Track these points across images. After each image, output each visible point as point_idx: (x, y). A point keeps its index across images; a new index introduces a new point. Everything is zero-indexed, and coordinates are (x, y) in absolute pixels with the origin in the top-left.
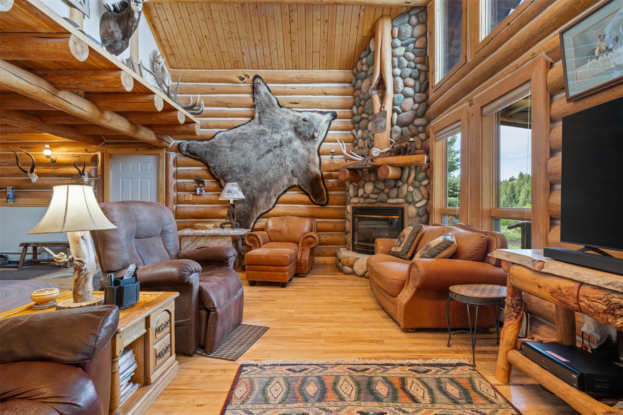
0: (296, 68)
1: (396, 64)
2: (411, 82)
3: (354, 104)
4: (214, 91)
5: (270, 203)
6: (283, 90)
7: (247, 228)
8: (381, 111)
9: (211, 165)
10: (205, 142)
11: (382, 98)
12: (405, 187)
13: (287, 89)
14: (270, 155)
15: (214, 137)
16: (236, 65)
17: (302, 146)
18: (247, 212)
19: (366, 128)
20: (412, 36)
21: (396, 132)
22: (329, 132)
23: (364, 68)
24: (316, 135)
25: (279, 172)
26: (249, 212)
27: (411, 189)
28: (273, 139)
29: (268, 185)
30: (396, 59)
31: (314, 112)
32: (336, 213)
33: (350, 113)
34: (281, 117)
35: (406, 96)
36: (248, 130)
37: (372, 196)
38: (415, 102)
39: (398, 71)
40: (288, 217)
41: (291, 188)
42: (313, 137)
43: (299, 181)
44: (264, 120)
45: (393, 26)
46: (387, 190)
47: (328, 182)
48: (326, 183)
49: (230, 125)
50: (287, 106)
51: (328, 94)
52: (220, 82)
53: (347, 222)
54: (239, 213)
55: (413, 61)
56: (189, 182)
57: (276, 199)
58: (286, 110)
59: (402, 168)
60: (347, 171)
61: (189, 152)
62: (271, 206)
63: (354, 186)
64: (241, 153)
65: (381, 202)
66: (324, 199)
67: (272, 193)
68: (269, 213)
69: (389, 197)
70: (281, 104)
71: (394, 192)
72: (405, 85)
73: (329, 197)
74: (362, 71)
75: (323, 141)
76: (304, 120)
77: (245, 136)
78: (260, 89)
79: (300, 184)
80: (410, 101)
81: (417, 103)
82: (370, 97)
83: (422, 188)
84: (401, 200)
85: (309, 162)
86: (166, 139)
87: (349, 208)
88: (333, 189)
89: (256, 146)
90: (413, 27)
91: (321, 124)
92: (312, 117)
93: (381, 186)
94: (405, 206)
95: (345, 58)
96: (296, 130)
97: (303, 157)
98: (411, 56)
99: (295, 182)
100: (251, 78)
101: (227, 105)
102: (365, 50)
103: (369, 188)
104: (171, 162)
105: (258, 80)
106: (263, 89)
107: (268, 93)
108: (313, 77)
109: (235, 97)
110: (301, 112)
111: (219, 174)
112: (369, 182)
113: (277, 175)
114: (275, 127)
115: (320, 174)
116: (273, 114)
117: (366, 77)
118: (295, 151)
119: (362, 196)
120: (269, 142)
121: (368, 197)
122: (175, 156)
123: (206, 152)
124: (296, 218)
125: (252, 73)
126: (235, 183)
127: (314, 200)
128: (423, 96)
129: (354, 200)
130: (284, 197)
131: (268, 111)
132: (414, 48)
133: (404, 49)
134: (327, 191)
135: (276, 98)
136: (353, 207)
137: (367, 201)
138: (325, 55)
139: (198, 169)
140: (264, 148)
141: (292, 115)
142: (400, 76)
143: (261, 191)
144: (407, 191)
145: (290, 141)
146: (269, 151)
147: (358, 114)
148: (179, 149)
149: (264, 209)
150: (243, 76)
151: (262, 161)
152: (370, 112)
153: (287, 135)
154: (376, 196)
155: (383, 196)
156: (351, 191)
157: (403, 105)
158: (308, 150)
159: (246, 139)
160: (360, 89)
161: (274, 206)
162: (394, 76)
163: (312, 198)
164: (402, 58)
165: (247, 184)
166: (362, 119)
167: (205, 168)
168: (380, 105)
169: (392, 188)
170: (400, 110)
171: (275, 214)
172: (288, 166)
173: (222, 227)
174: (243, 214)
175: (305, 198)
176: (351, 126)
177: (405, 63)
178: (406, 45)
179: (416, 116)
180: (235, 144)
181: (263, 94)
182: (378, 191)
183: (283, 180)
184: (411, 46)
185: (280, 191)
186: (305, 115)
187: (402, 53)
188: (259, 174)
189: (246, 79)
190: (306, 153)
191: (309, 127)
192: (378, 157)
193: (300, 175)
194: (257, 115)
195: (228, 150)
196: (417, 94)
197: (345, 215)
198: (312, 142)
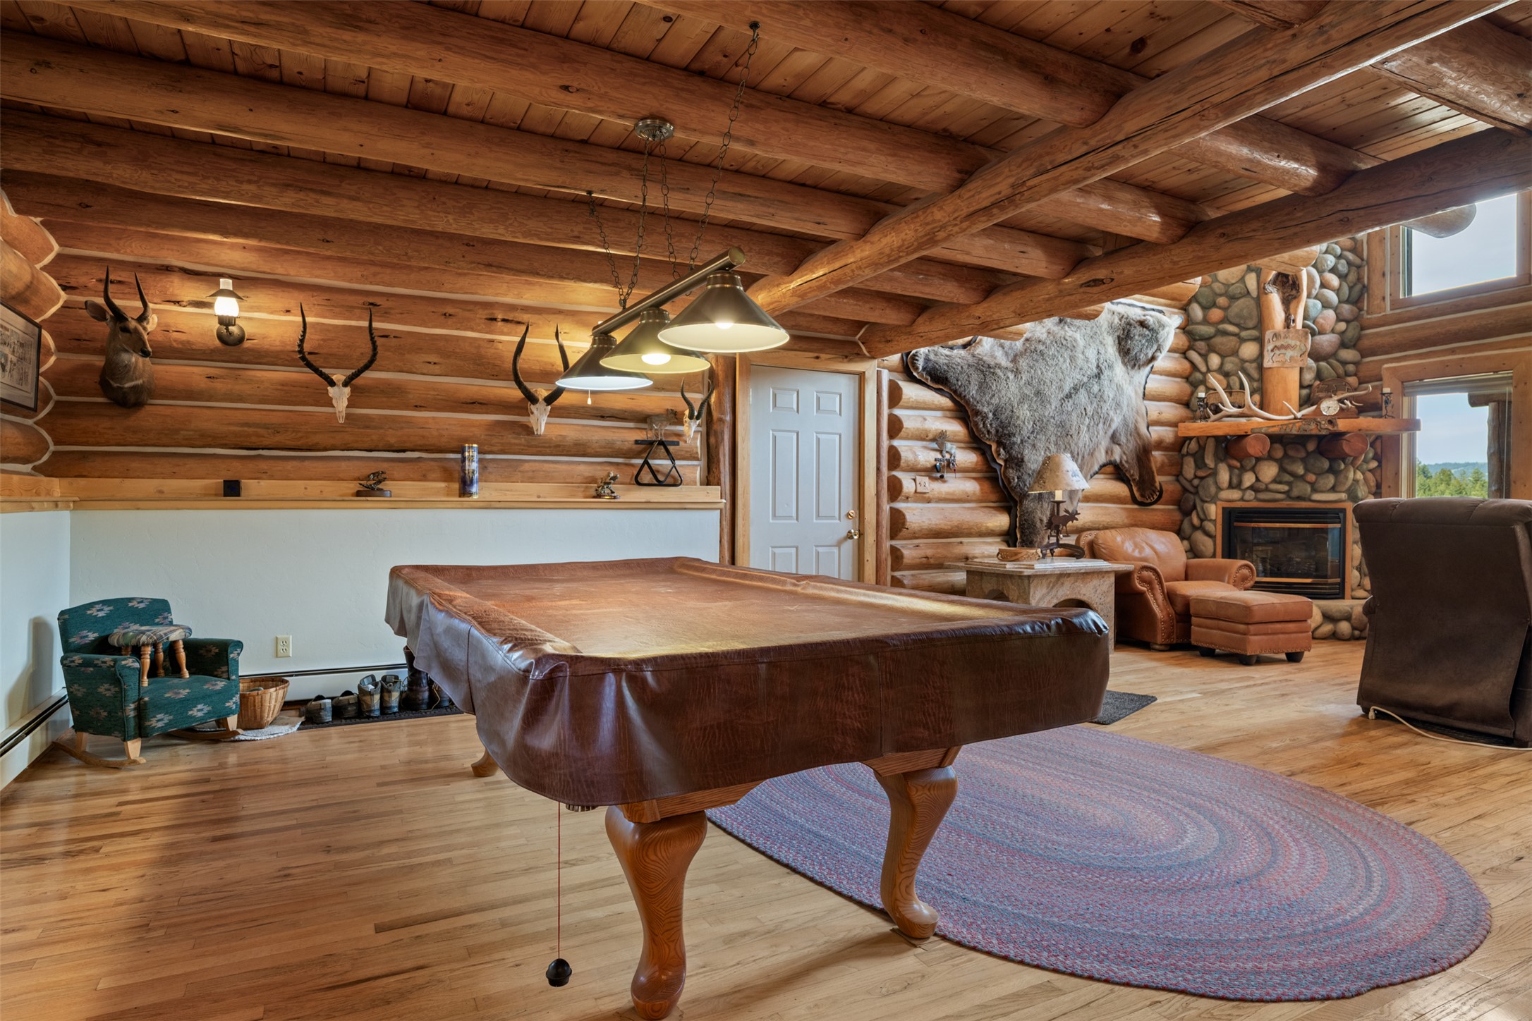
2: (1335, 281)
3: (1194, 300)
8: (1287, 326)
9: (979, 407)
12: (1351, 472)
14: (1083, 394)
17: (1126, 378)
19: (1235, 353)
21: (1309, 369)
24: (1159, 357)
25: (1098, 432)
27: (1359, 476)
28: (1087, 359)
32: (1168, 520)
35: (1326, 305)
37: (1276, 487)
38: (1339, 319)
41: (1105, 467)
42: (1150, 362)
43: (1120, 453)
46: (1311, 477)
61: (931, 374)
63: (1231, 468)
65: (1299, 498)
66: (1154, 491)
69: (1315, 490)
71: (1331, 480)
72: (1324, 285)
76: (1144, 325)
79: (1122, 462)
80: (1331, 314)
81: (1343, 321)
83: (1369, 475)
85: (1137, 413)
87: (1213, 510)
89: (1060, 371)
93: (1298, 468)
94: (1348, 505)
96: (1121, 343)
97: (1129, 402)
99: (1115, 455)
103: (1269, 471)
111: (994, 431)
112: (1267, 460)
113: (1095, 440)
118: (1119, 390)
119: (1251, 488)
120: (1081, 364)
121: (1267, 490)
122: (887, 380)
123: (969, 376)
127: (1137, 494)
128: (1354, 309)
136: (1223, 508)
137: (1261, 496)
139: (941, 417)
140: (1073, 377)
142: (1314, 266)
144: (1353, 479)
145: (1111, 366)
146: (1080, 385)
148: (904, 364)
151: (1069, 406)
153: (1106, 352)
154: (1286, 488)
155: (1303, 488)
156: (1224, 476)
157: (1320, 320)
158: (1136, 389)
159: (1040, 354)
163: (1134, 490)
166: (1220, 333)
167: (956, 412)
168: (1283, 315)
169: (1322, 474)
170: (1315, 329)
172: (1112, 419)
175: (1120, 489)
176: (1185, 343)
179: (1343, 345)
180: (1024, 363)
182: (1290, 478)
183: (1099, 450)
186: (1137, 315)
190: (1133, 395)
191: (1149, 340)
195: (1011, 377)
196: (1343, 305)
197: (1182, 523)
198: (1143, 369)
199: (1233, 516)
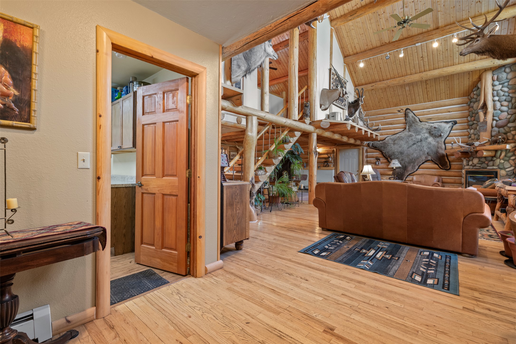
0: (430, 101)
1: (495, 94)
2: (505, 103)
3: (469, 115)
4: (384, 118)
6: (422, 113)
8: (484, 121)
9: (384, 152)
10: (381, 142)
11: (485, 114)
12: (498, 161)
13: (425, 113)
15: (385, 139)
16: (396, 105)
17: (434, 140)
18: (402, 172)
19: (476, 129)
20: (507, 78)
21: (494, 131)
23: (475, 97)
24: (442, 134)
25: (420, 154)
27: (502, 161)
28: (417, 138)
29: (413, 160)
30: (495, 92)
31: (441, 122)
32: (456, 174)
33: (466, 120)
34: (421, 127)
35: (502, 111)
36: (402, 135)
37: (477, 165)
38: (508, 114)
39: (496, 98)
40: (425, 175)
41: (427, 161)
42: (441, 136)
43: (432, 157)
44: (411, 129)
45: (494, 75)
46: (486, 162)
47: (451, 158)
48: (449, 158)
49: (393, 133)
50: (425, 121)
51: (451, 112)
52: (388, 114)
53: (463, 179)
54: (398, 173)
55: (507, 92)
56: (373, 160)
57: (418, 167)
58: (424, 123)
59: (496, 151)
60: (460, 153)
61: (373, 146)
63: (467, 160)
65: (483, 168)
66: (448, 166)
67: (416, 164)
68: (414, 173)
69: (488, 166)
70: (421, 121)
71: (491, 163)
72: (502, 105)
73: (451, 165)
75: (447, 137)
76: (435, 128)
78: (409, 115)
79: (433, 159)
80: (506, 114)
81: (510, 115)
82: (478, 113)
83: (511, 161)
84: (495, 167)
85: (438, 148)
86: (363, 142)
87: (464, 171)
88: (453, 161)
89: (407, 142)
90: (508, 73)
91: (445, 129)
92: (440, 126)
93: (483, 160)
94: (498, 170)
95: (462, 92)
96: (430, 133)
97: (434, 146)
98: (506, 89)
99: (429, 158)
100: (404, 110)
101: (391, 124)
102: (476, 87)
103: (476, 161)
104: (365, 151)
105: (408, 111)
106: (411, 115)
107: (414, 116)
108: (441, 104)
109: (396, 120)
110: (433, 123)
111: (388, 156)
112: (476, 158)
113: (419, 155)
114: (418, 132)
115: (445, 154)
116: (416, 126)
117: (476, 101)
118: (430, 143)
119: (471, 165)
120: (414, 140)
121: (475, 166)
122: (366, 148)
123: (381, 146)
124: (429, 176)
125: (404, 107)
126: (396, 160)
127: (441, 167)
128: (514, 111)
129: (467, 167)
130: (423, 166)
131: (413, 125)
132: (508, 85)
133: (501, 86)
134: (450, 162)
135: (418, 118)
136: (466, 171)
137: (474, 167)
138: (449, 93)
139: (377, 154)
140: (411, 143)
141: (427, 125)
142: (498, 101)
143: (409, 163)
144: (500, 162)
145: (426, 138)
146: (414, 144)
147: (471, 121)
148: (368, 145)
149: (411, 171)
150: (400, 110)
151: (410, 149)
152: (478, 121)
153: (424, 135)
154: (480, 165)
155: (485, 165)
156: (465, 162)
157: (500, 116)
158: (438, 142)
159: (401, 139)
160: (473, 107)
161: (417, 170)
162: (494, 101)
164: (500, 91)
165: (402, 160)
166: (473, 124)
167: (380, 153)
168: (483, 117)
169: (490, 161)
170: (498, 119)
171: (417, 174)
172: (425, 151)
173: (390, 179)
174: (400, 174)
175: (436, 166)
176: (467, 127)
178: (502, 84)
179: (509, 122)
180: (396, 142)
181: (411, 117)
182: (481, 163)
183: (422, 158)
184: (506, 84)
185: (420, 163)
186: (436, 125)
187: (500, 88)
188: (408, 155)
189: (402, 111)
190: (436, 144)
191: (438, 131)
192: (478, 146)
193: (432, 155)
194: (407, 128)
195: (392, 145)
196: (510, 110)
197: (462, 175)
198: (440, 138)
199: (468, 172)
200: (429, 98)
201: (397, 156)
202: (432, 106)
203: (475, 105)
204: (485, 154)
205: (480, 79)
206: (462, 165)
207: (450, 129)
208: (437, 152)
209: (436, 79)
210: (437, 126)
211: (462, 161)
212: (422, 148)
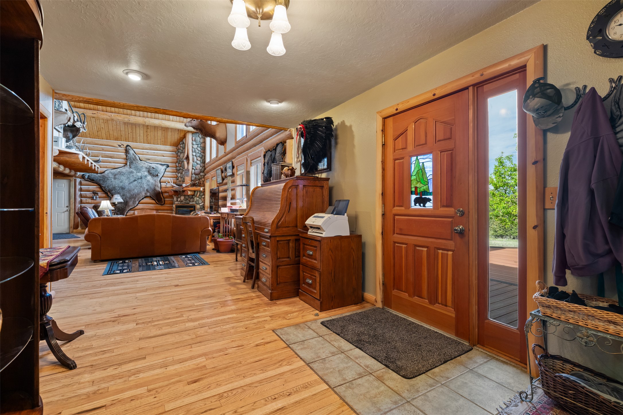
0: (149, 143)
1: (194, 151)
2: (199, 159)
3: (177, 162)
4: (103, 150)
5: (135, 203)
6: (142, 153)
7: (123, 215)
8: (187, 168)
9: (103, 186)
10: (99, 175)
11: (188, 163)
12: (196, 198)
13: (144, 153)
14: (136, 182)
16: (117, 139)
17: (152, 179)
19: (182, 173)
20: (200, 142)
21: (193, 177)
22: (165, 173)
23: (181, 149)
24: (159, 174)
25: (140, 190)
26: (124, 208)
27: (198, 199)
28: (137, 175)
29: (134, 196)
30: (194, 149)
31: (158, 164)
32: (169, 208)
33: (175, 166)
34: (141, 165)
35: (197, 164)
36: (123, 170)
37: (183, 201)
38: (201, 167)
39: (194, 154)
40: (145, 210)
41: (145, 197)
42: (157, 175)
43: (150, 194)
44: (132, 166)
45: (193, 136)
46: (189, 199)
48: (163, 195)
51: (165, 157)
52: (107, 146)
53: (173, 211)
54: (119, 208)
55: (200, 151)
56: (89, 194)
57: (138, 202)
58: (143, 162)
59: (195, 191)
60: (173, 192)
61: (89, 179)
62: (136, 205)
63: (176, 197)
64: (120, 181)
65: (187, 203)
66: (163, 202)
67: (136, 199)
69: (190, 202)
70: (141, 159)
71: (192, 200)
72: (197, 160)
73: (165, 201)
74: (180, 149)
75: (162, 177)
76: (153, 168)
77: (122, 173)
79: (151, 196)
80: (199, 166)
82: (183, 161)
83: (202, 199)
84: (194, 203)
85: (155, 186)
87: (174, 206)
88: (167, 197)
89: (128, 178)
90: (200, 138)
91: (161, 170)
92: (156, 167)
93: (187, 197)
94: (196, 205)
95: (173, 143)
96: (149, 172)
97: (152, 183)
98: (199, 149)
99: (148, 194)
101: (111, 157)
102: (182, 141)
103: (182, 198)
104: (77, 183)
105: (128, 147)
106: (131, 152)
107: (134, 154)
108: (157, 148)
109: (116, 154)
110: (151, 163)
111: (107, 190)
112: (182, 196)
113: (139, 191)
114: (138, 170)
115: (161, 191)
116: (137, 164)
117: (182, 152)
118: (148, 181)
119: (179, 201)
120: (135, 176)
121: (182, 202)
122: (79, 180)
123: (100, 179)
124: (149, 210)
125: (125, 143)
127: (158, 203)
128: (204, 165)
129: (176, 203)
130: (142, 201)
131: (134, 162)
132: (200, 147)
133: (197, 146)
134: (164, 198)
135: (138, 156)
136: (176, 206)
137: (182, 203)
138: (163, 141)
139: (94, 187)
140: (132, 179)
141: (146, 165)
142: (195, 156)
143: (130, 198)
145: (146, 176)
146: (135, 180)
148: (83, 177)
149: (132, 206)
150: (121, 145)
151: (131, 185)
152: (183, 168)
153: (144, 173)
154: (185, 201)
155: (188, 201)
156: (175, 199)
157: (196, 167)
158: (155, 181)
159: (122, 175)
160: (180, 156)
161: (137, 205)
162: (193, 155)
163: (157, 202)
164: (196, 149)
165: (123, 195)
166: (180, 169)
168: (187, 166)
169: (191, 198)
170: (195, 169)
171: (138, 209)
172: (145, 187)
174: (121, 209)
175: (153, 201)
176: (176, 171)
177: (197, 151)
178: (198, 145)
179: (201, 172)
180: (117, 176)
181: (131, 154)
182: (186, 199)
183: (142, 194)
184: (199, 145)
185: (140, 199)
186: (153, 165)
187: (196, 147)
188: (129, 191)
190: (154, 182)
191: (155, 171)
192: (185, 187)
193: (151, 192)
194: (128, 164)
195: (113, 179)
196: (201, 164)
197: (172, 209)
198: (157, 177)
200: (148, 141)
201: (118, 191)
202: (150, 148)
203: (182, 155)
204: (189, 193)
205: (185, 137)
206: (173, 201)
207: (164, 171)
208: (155, 189)
209: (156, 128)
210: (154, 167)
211: (173, 198)
212: (142, 185)
